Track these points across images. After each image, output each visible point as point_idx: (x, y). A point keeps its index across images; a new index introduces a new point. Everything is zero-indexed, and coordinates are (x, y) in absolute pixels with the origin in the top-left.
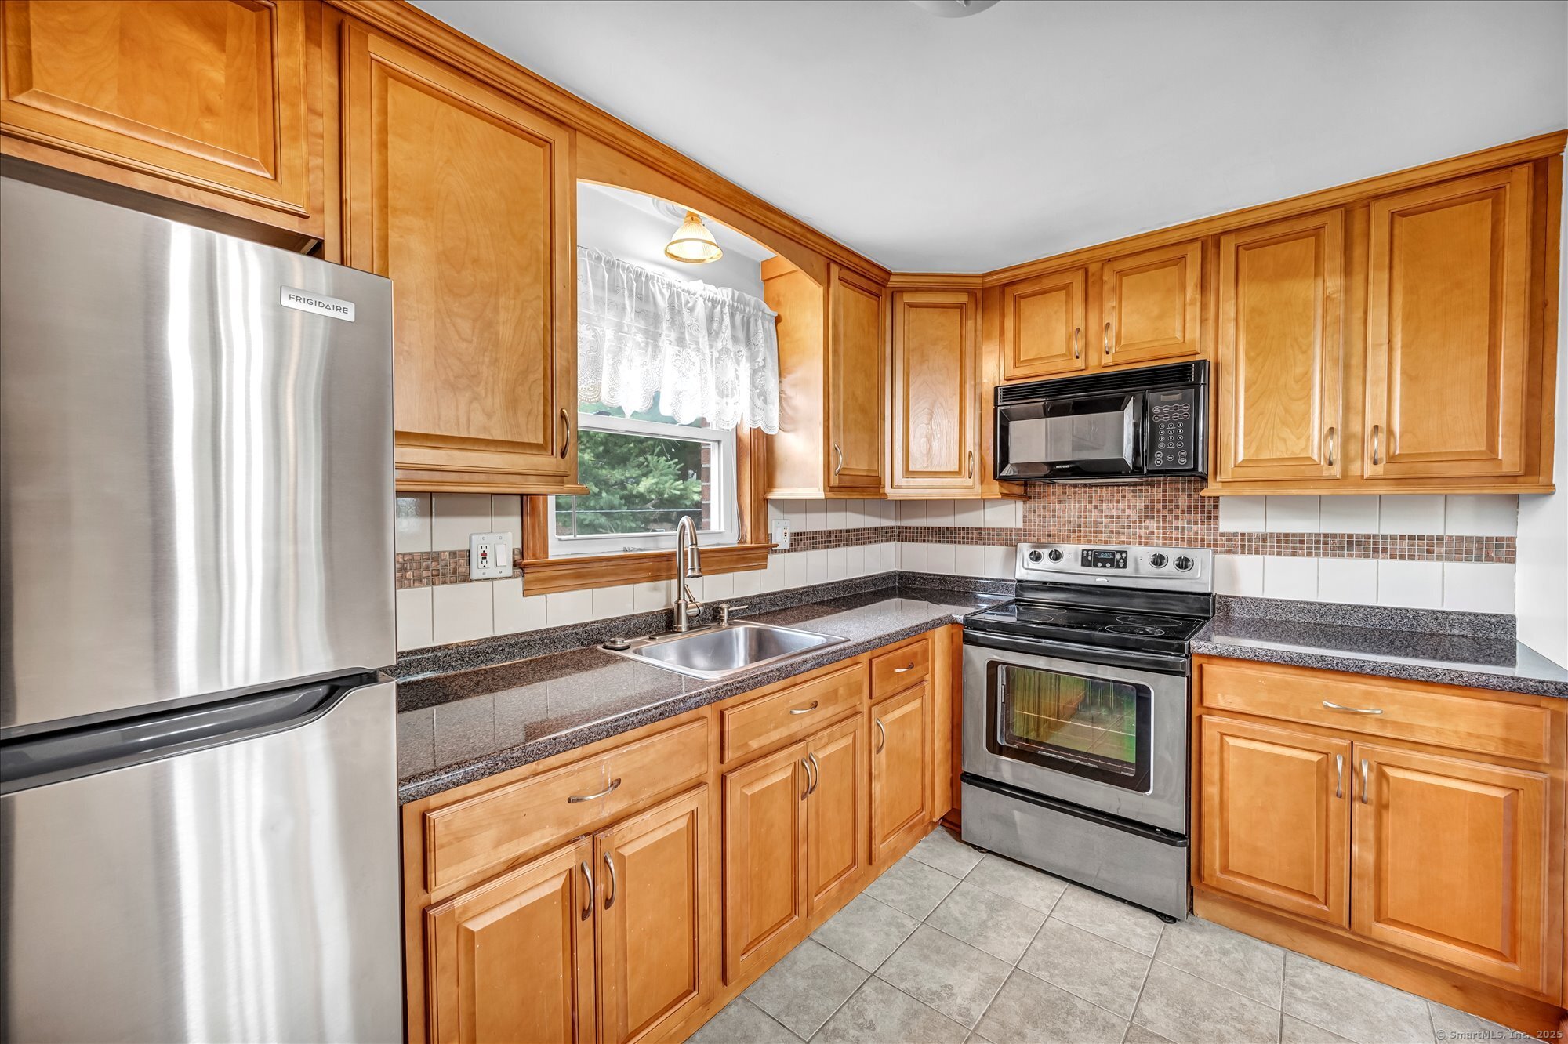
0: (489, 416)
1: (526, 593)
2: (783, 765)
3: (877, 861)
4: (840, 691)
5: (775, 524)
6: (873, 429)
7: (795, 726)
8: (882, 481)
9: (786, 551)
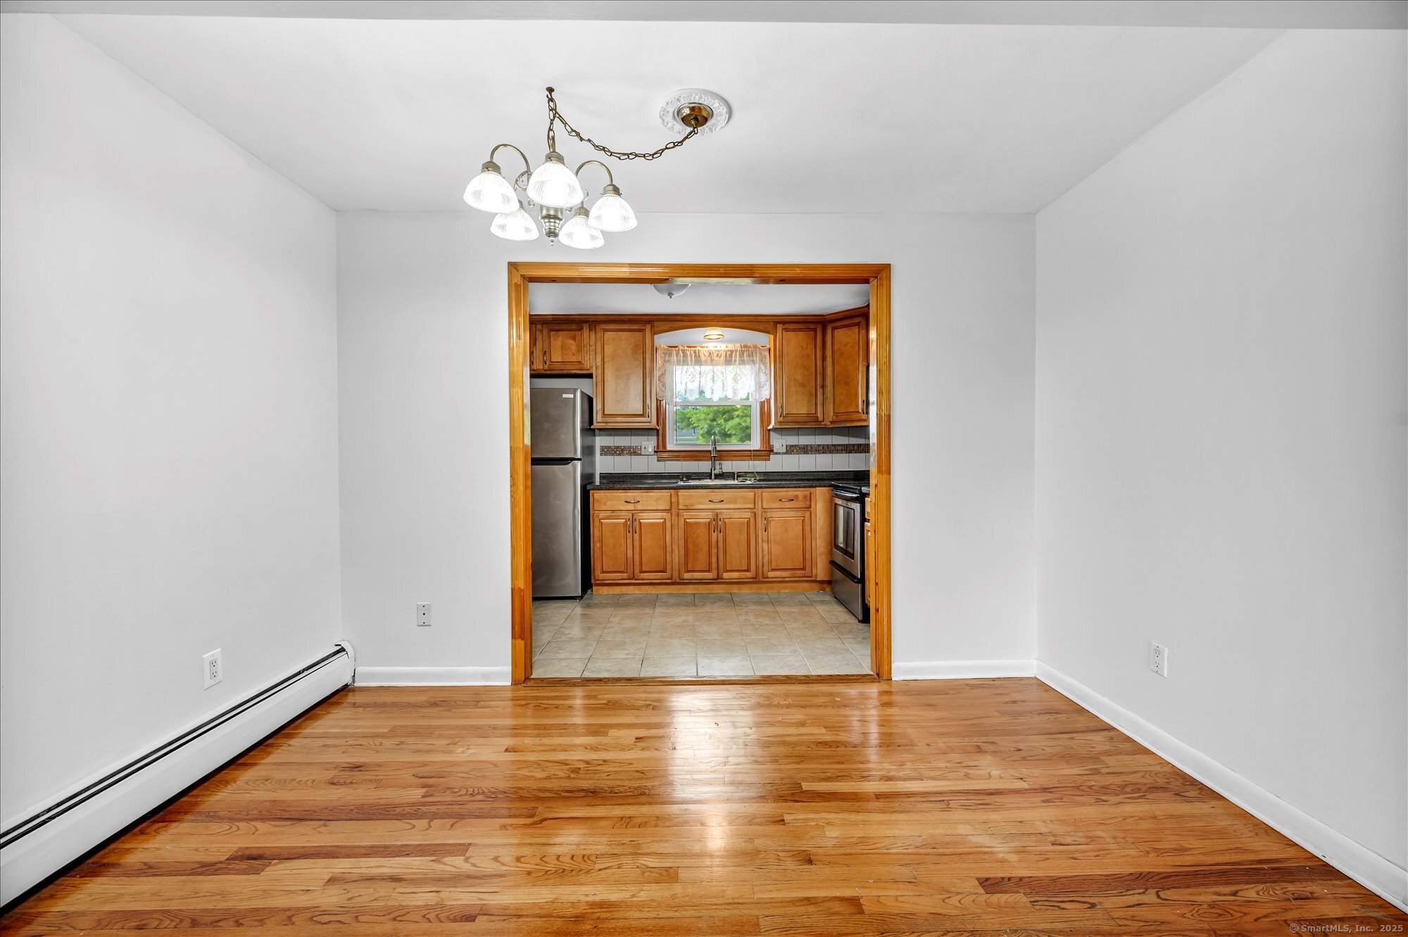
1: (659, 460)
2: (704, 518)
3: (768, 578)
4: (738, 500)
5: (775, 441)
6: (811, 394)
7: (712, 506)
8: (820, 418)
9: (783, 453)
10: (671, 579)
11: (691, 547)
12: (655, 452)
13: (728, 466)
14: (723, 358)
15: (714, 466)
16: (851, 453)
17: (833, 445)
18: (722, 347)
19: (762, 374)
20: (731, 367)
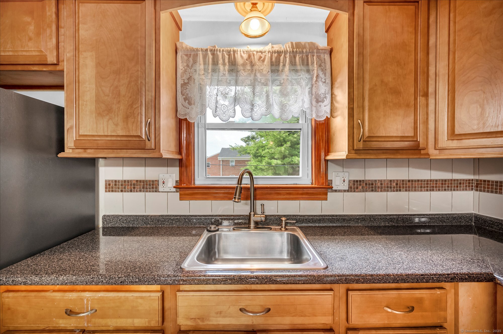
0: (117, 125)
1: (181, 199)
8: (421, 144)
9: (345, 191)
12: (176, 187)
13: (271, 207)
15: (253, 208)
16: (433, 190)
17: (409, 181)
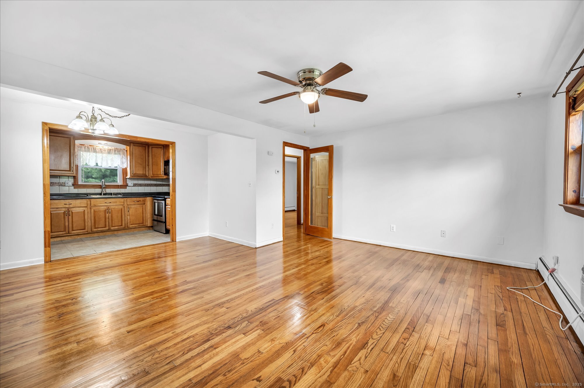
1: (75, 188)
2: (103, 208)
3: (129, 227)
4: (117, 202)
5: (129, 182)
6: (144, 167)
7: (106, 204)
8: (147, 175)
9: (132, 186)
10: (87, 232)
11: (97, 219)
12: (73, 185)
13: (108, 191)
14: (107, 151)
15: (102, 191)
17: (151, 184)
18: (106, 147)
19: (123, 159)
20: (110, 155)
